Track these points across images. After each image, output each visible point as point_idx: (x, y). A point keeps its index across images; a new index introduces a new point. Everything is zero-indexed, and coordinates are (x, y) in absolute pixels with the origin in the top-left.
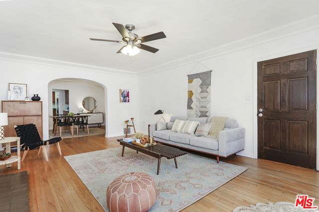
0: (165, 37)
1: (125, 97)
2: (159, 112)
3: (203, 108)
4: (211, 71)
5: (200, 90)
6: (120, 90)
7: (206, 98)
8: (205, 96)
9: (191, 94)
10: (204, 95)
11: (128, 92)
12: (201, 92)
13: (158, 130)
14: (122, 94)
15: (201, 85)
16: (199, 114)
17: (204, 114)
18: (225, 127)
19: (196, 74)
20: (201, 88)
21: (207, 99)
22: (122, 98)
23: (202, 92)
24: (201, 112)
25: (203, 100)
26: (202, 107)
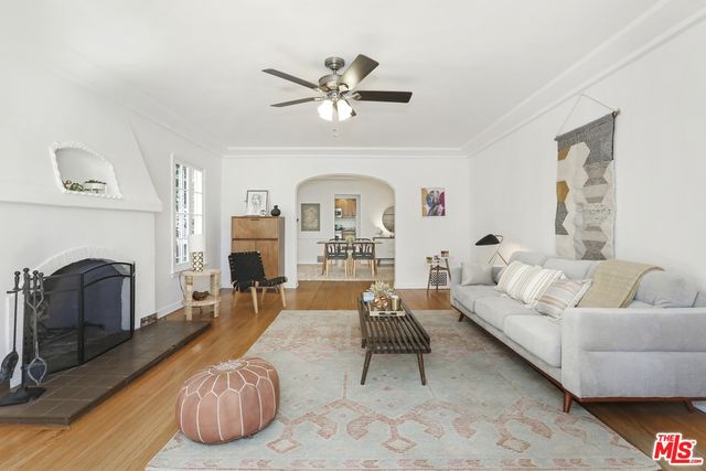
0: (377, 64)
1: (435, 204)
2: (490, 240)
3: (594, 232)
4: (614, 115)
5: (584, 177)
6: (423, 190)
7: (600, 199)
8: (598, 195)
9: (563, 188)
10: (596, 190)
11: (443, 194)
12: (587, 184)
13: (464, 283)
14: (428, 198)
15: (588, 161)
16: (583, 249)
17: (594, 252)
18: (634, 299)
19: (576, 130)
20: (588, 170)
21: (603, 202)
22: (428, 208)
23: (590, 182)
24: (587, 243)
25: (593, 207)
26: (590, 228)
